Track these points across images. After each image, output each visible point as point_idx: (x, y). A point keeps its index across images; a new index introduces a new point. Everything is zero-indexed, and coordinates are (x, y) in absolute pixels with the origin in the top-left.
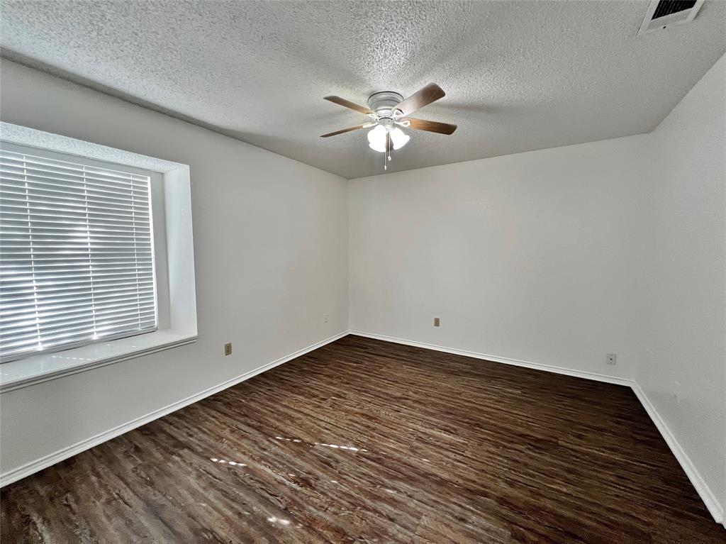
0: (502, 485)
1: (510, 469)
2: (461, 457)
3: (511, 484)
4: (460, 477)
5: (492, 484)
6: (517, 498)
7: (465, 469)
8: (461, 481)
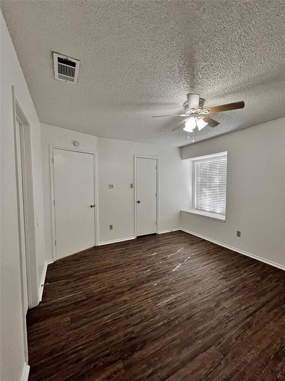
0: (127, 298)
1: (131, 308)
2: (149, 296)
3: (125, 301)
4: (140, 289)
5: (130, 295)
6: (120, 297)
7: (143, 293)
8: (139, 288)
